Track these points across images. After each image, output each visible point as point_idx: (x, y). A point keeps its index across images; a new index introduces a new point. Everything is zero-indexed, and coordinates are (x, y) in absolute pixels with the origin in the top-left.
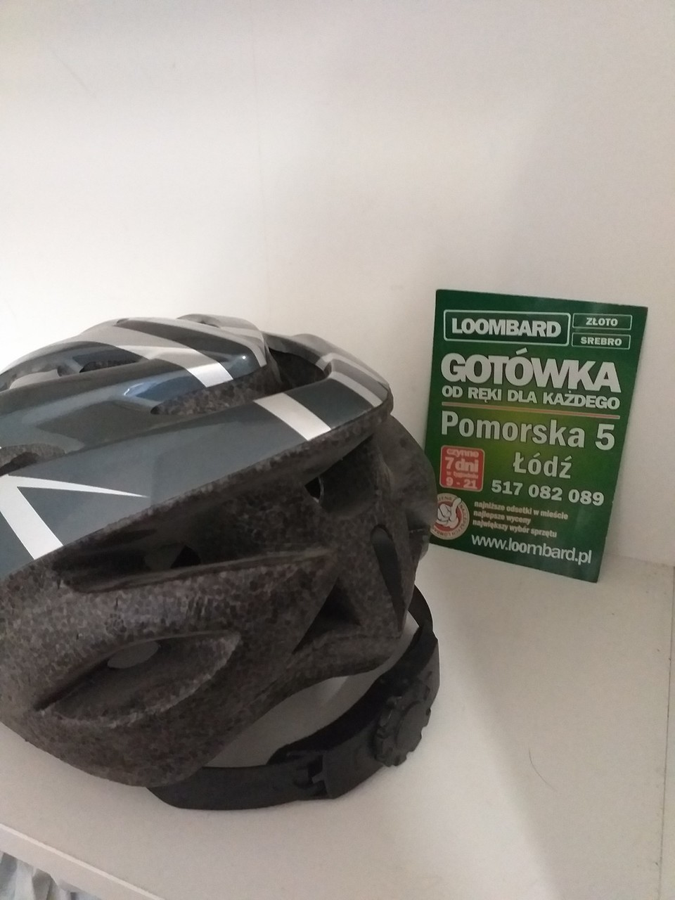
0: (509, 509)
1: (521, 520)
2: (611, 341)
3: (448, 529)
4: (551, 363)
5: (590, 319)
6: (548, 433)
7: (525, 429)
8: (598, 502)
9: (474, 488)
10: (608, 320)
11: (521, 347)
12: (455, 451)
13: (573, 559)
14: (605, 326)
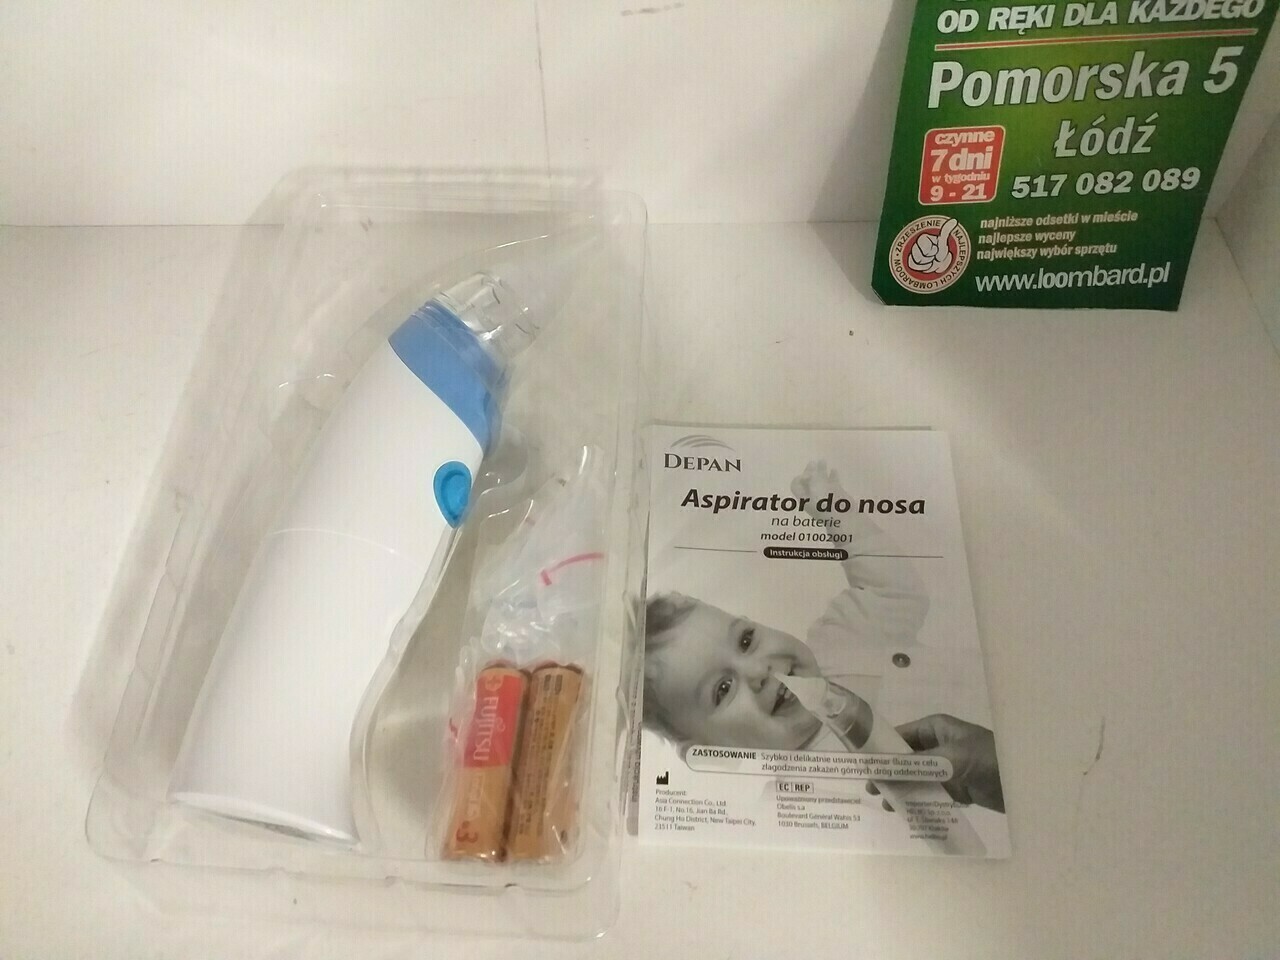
0: (1040, 221)
1: (1059, 236)
6: (1124, 78)
7: (1085, 74)
8: (1189, 183)
9: (981, 196)
12: (950, 135)
13: (1140, 280)
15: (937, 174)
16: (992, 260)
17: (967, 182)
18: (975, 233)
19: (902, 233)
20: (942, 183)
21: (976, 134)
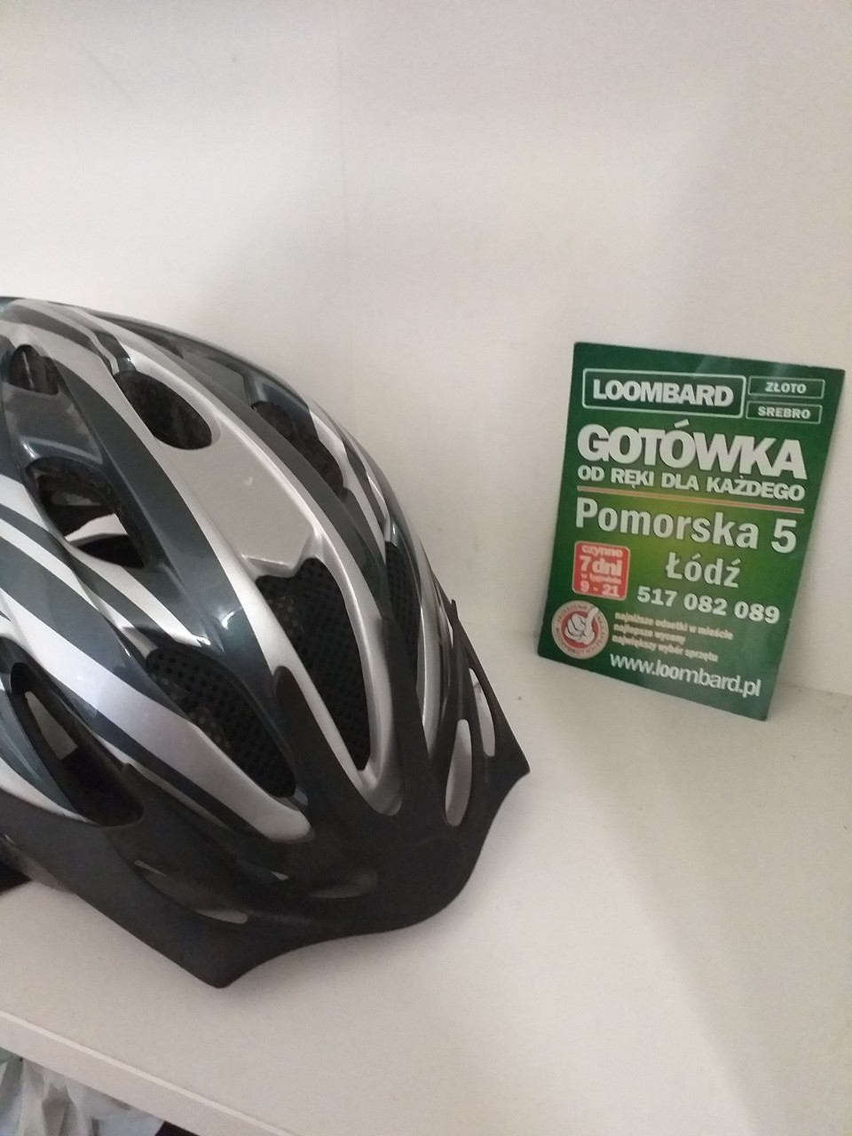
0: (658, 623)
1: (673, 638)
2: (796, 413)
3: (582, 645)
4: (719, 440)
5: (770, 384)
6: (711, 529)
7: (682, 522)
8: (771, 618)
9: (615, 595)
10: (794, 385)
11: (682, 418)
12: (592, 548)
13: (737, 689)
14: (790, 393)
15: (584, 572)
16: (623, 644)
17: (604, 583)
18: (612, 621)
19: (561, 609)
20: (588, 580)
21: (610, 550)
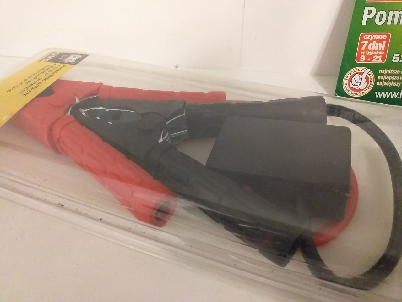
9: (380, 61)
15: (363, 51)
16: (382, 86)
17: (375, 55)
18: (376, 74)
19: (348, 73)
21: (379, 36)
